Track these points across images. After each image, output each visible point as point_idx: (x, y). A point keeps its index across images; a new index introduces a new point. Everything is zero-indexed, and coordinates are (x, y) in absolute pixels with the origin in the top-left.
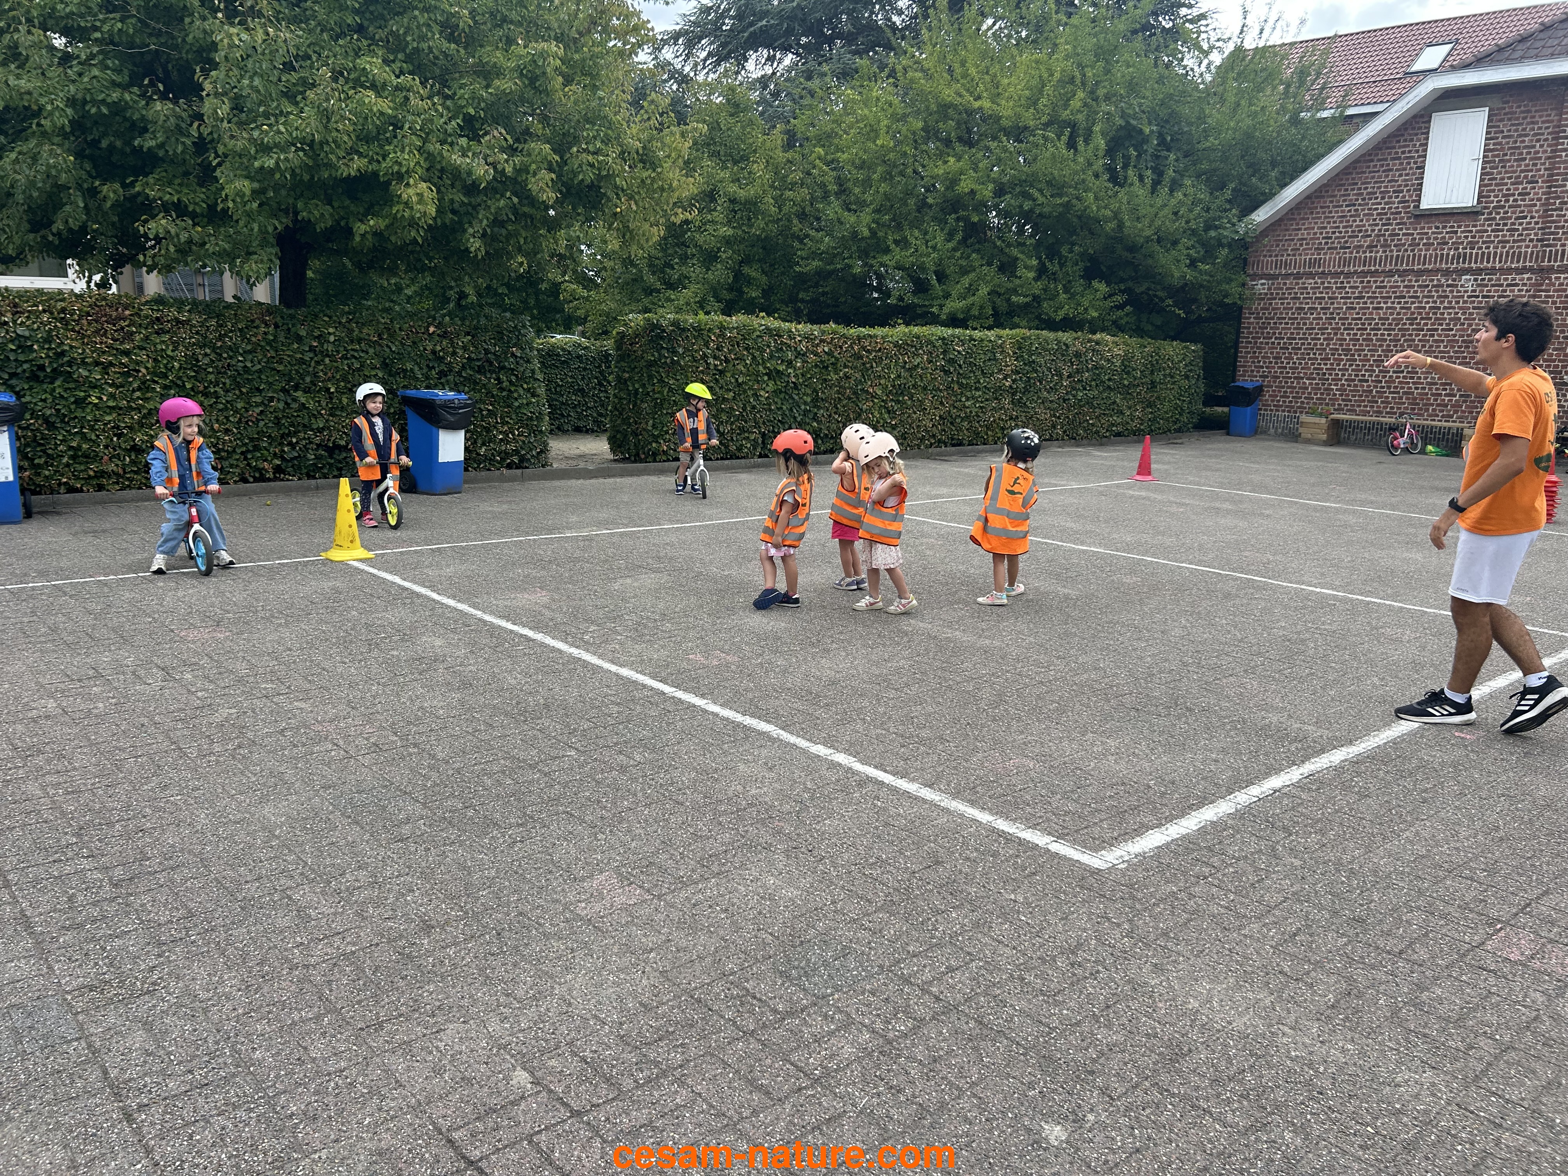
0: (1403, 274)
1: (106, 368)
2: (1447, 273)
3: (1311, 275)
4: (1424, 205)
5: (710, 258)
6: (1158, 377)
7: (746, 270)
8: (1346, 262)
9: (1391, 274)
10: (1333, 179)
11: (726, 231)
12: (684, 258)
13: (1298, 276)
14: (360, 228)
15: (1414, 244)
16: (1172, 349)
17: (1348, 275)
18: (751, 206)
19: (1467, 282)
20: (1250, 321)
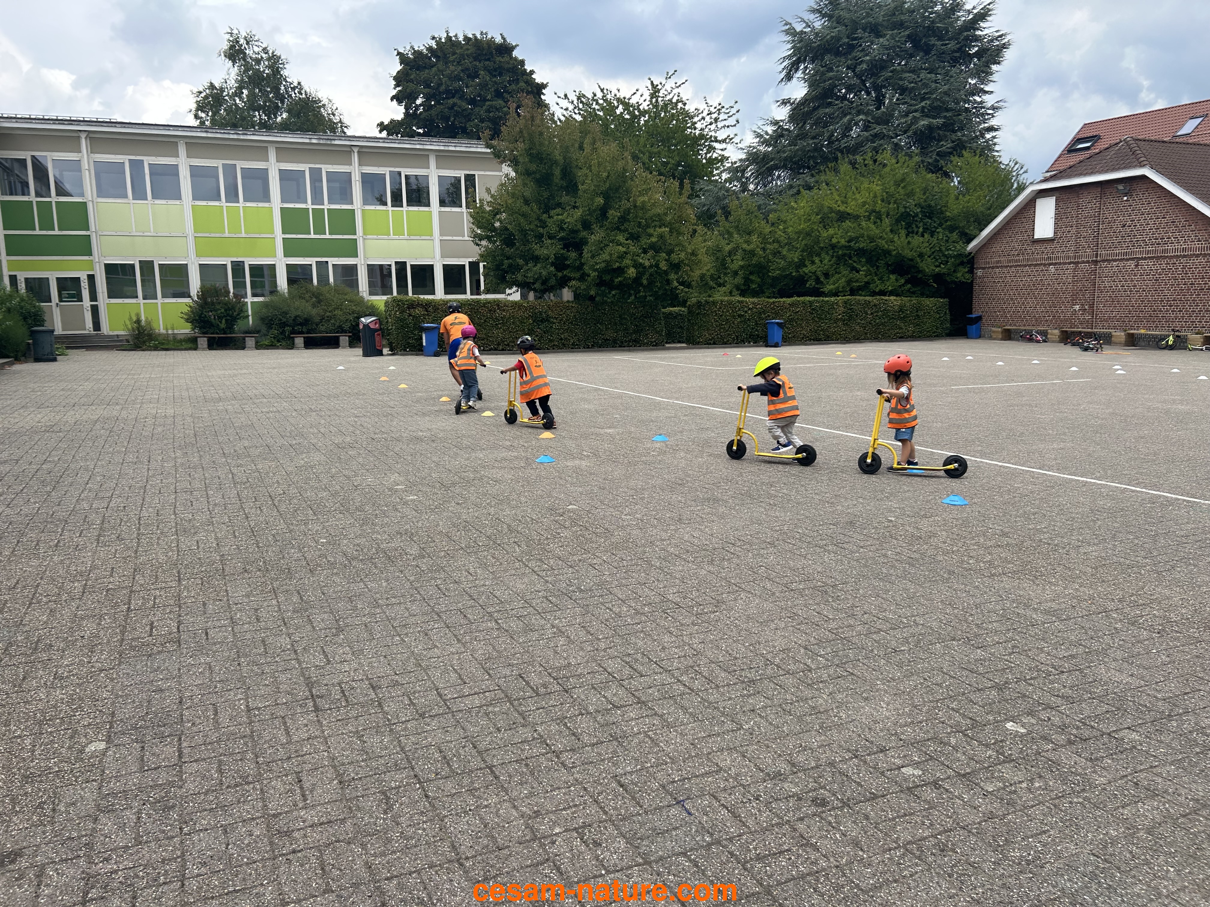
0: (1030, 265)
1: (556, 318)
2: (1045, 265)
3: (998, 267)
4: (1036, 237)
5: (736, 273)
6: (921, 313)
7: (751, 277)
8: (1010, 261)
9: (1025, 266)
10: (1003, 227)
11: (741, 263)
12: (725, 274)
13: (993, 268)
14: (617, 280)
15: (1033, 253)
16: (929, 302)
17: (1011, 267)
18: (752, 253)
19: (1052, 269)
20: (976, 288)
